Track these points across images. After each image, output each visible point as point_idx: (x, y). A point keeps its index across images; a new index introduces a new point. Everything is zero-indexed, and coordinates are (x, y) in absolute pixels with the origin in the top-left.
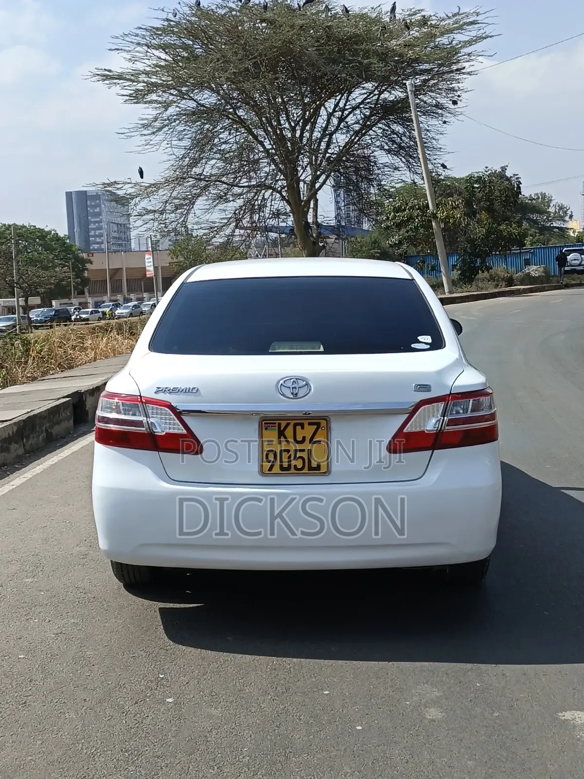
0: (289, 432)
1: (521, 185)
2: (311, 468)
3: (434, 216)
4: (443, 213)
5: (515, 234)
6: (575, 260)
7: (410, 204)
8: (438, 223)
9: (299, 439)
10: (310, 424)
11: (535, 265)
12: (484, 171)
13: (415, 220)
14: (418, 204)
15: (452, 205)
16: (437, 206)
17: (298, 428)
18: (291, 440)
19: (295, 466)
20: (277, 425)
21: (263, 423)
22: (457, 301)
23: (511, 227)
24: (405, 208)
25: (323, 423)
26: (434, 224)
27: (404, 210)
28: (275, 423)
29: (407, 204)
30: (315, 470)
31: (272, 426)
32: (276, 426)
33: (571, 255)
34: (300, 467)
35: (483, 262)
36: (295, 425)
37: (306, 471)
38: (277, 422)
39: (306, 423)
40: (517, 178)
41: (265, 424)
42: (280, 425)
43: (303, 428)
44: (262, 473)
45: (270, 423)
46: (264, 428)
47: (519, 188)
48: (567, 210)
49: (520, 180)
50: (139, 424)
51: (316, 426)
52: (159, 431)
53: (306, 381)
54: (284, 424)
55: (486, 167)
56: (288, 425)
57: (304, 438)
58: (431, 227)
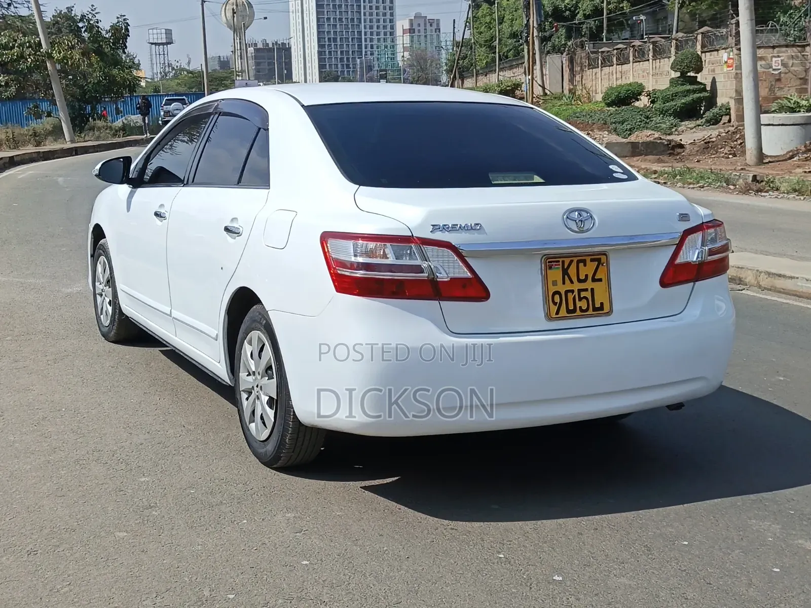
0: (572, 271)
1: (129, 27)
2: (595, 309)
3: (50, 56)
4: (60, 53)
5: (129, 80)
6: (177, 110)
7: (19, 41)
8: (53, 65)
9: (582, 277)
10: (592, 260)
11: (132, 115)
12: (90, 10)
13: (27, 59)
14: (29, 42)
15: (68, 45)
16: (52, 44)
17: (581, 265)
18: (575, 279)
19: (580, 307)
20: (561, 263)
21: (547, 261)
22: (90, 150)
23: (124, 71)
24: (14, 46)
25: (603, 258)
26: (48, 65)
27: (13, 47)
28: (559, 261)
29: (15, 41)
30: (599, 310)
31: (555, 265)
32: (559, 265)
33: (173, 104)
34: (584, 308)
35: (94, 108)
36: (578, 262)
37: (590, 312)
38: (561, 260)
39: (588, 259)
40: (124, 20)
41: (549, 262)
42: (563, 262)
43: (585, 265)
44: (549, 317)
45: (554, 262)
46: (548, 267)
47: (127, 30)
48: (135, 58)
49: (127, 21)
50: (418, 269)
51: (597, 263)
52: (443, 276)
53: (590, 213)
54: (567, 261)
55: (93, 6)
56: (571, 262)
57: (587, 276)
58: (46, 68)
